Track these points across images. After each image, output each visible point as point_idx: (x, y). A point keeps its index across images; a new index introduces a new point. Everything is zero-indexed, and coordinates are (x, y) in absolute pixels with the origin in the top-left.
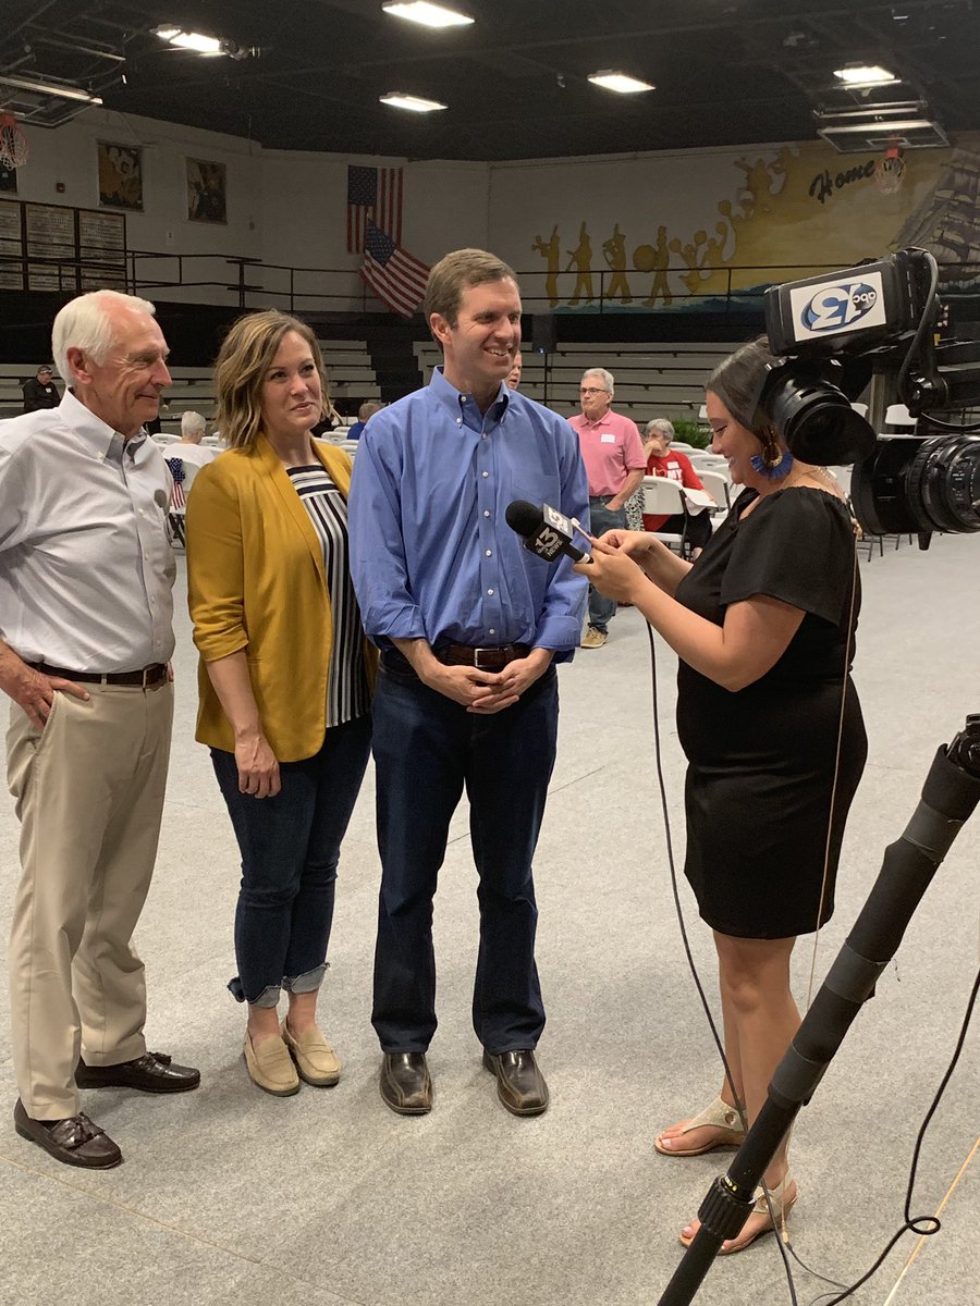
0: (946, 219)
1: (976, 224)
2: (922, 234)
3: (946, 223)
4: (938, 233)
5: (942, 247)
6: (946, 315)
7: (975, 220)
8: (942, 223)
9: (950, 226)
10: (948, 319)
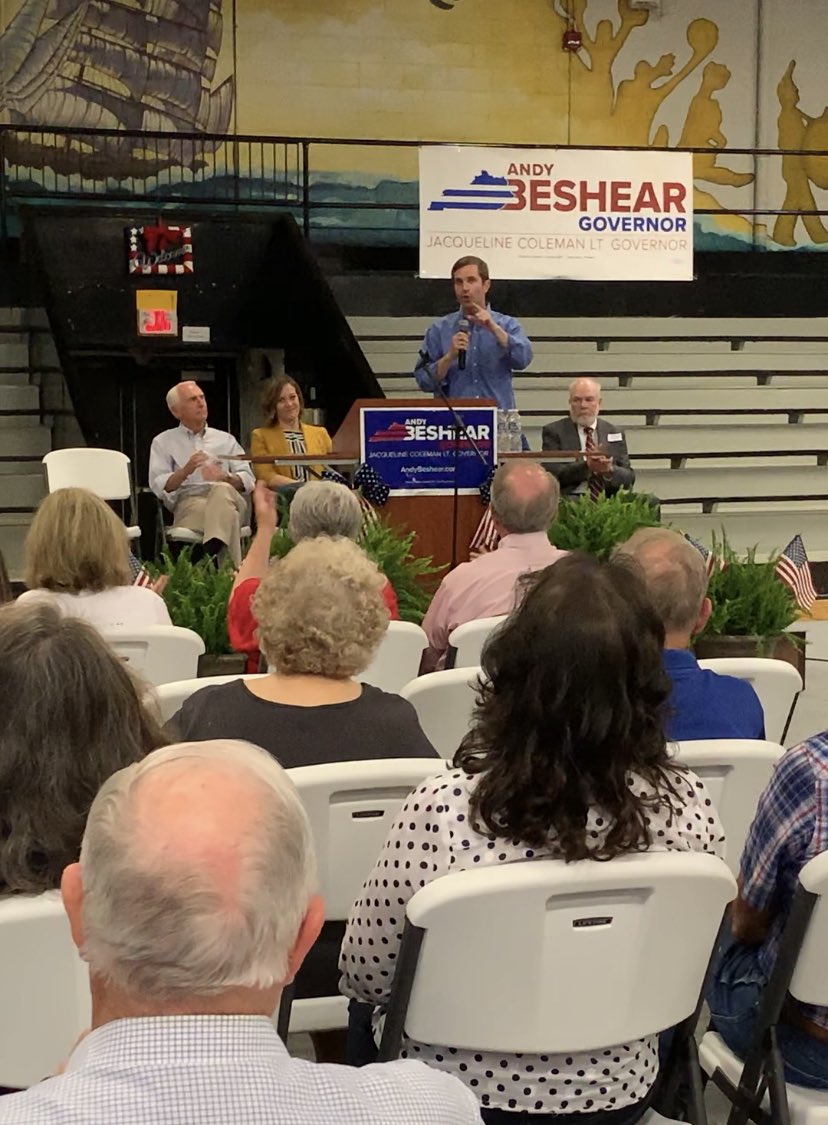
0: (86, 39)
1: (151, 57)
2: (35, 69)
3: (87, 49)
4: (71, 70)
5: (82, 103)
6: (189, 248)
7: (149, 48)
8: (78, 47)
9: (100, 56)
10: (194, 257)
